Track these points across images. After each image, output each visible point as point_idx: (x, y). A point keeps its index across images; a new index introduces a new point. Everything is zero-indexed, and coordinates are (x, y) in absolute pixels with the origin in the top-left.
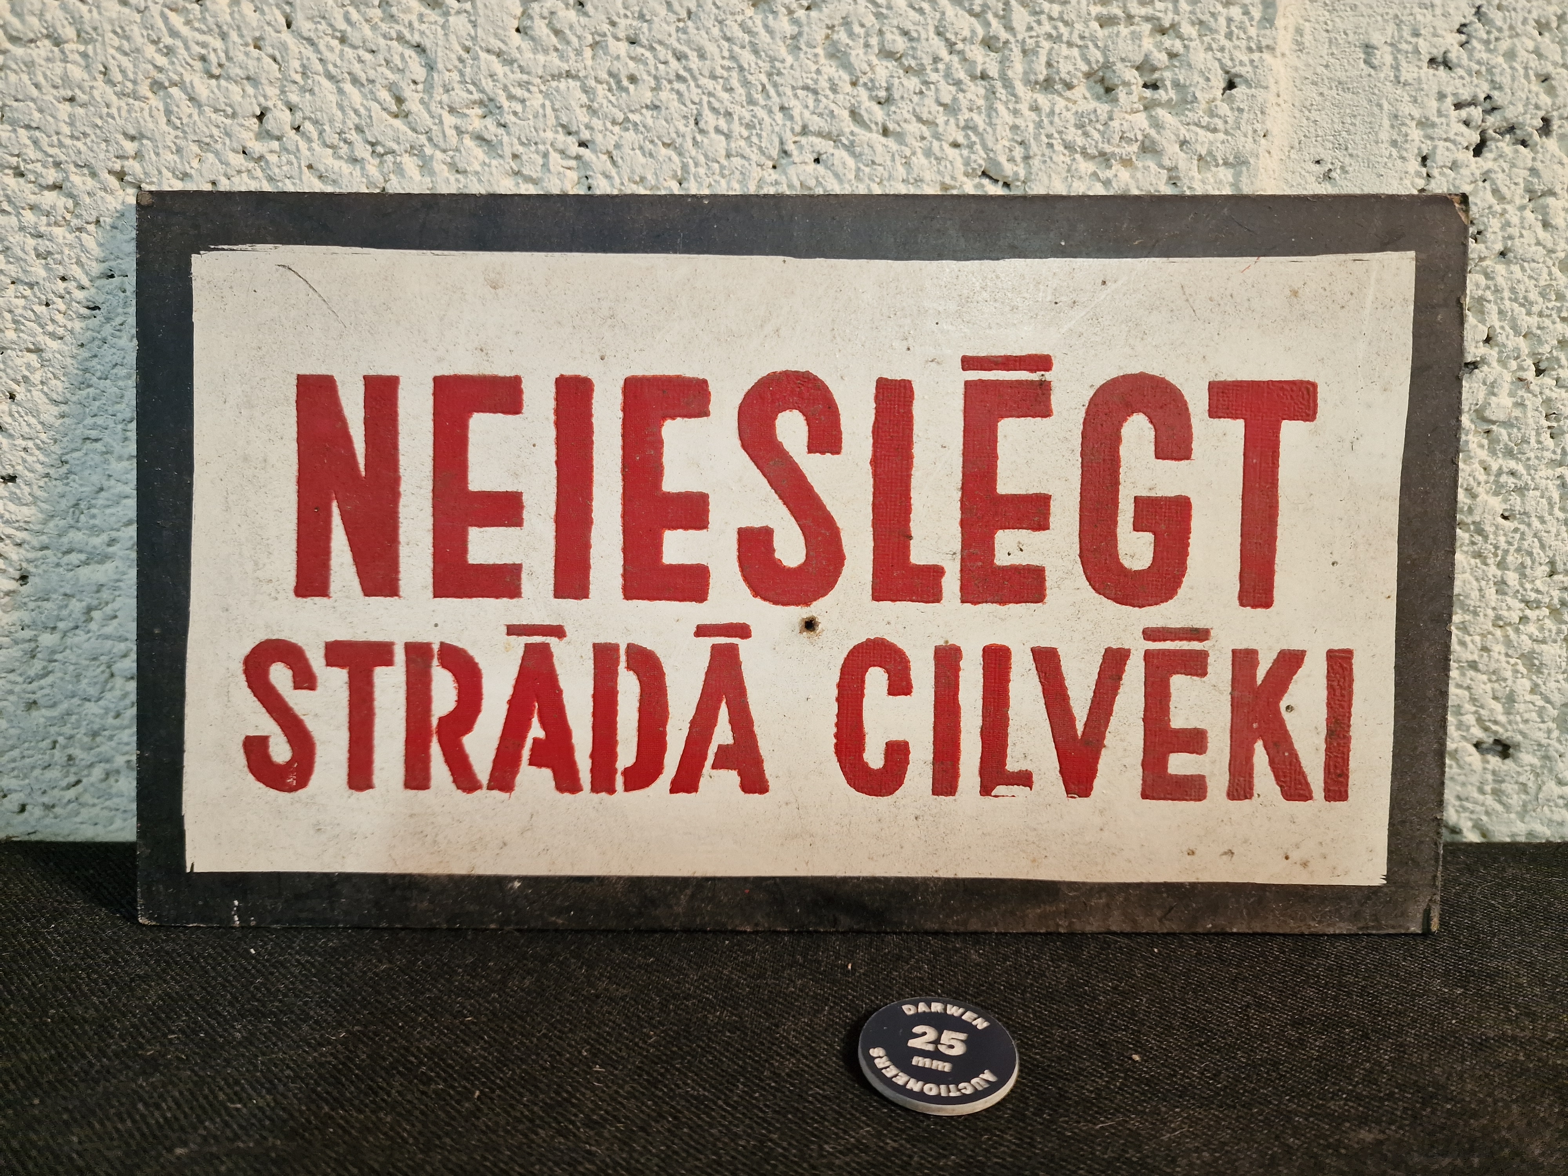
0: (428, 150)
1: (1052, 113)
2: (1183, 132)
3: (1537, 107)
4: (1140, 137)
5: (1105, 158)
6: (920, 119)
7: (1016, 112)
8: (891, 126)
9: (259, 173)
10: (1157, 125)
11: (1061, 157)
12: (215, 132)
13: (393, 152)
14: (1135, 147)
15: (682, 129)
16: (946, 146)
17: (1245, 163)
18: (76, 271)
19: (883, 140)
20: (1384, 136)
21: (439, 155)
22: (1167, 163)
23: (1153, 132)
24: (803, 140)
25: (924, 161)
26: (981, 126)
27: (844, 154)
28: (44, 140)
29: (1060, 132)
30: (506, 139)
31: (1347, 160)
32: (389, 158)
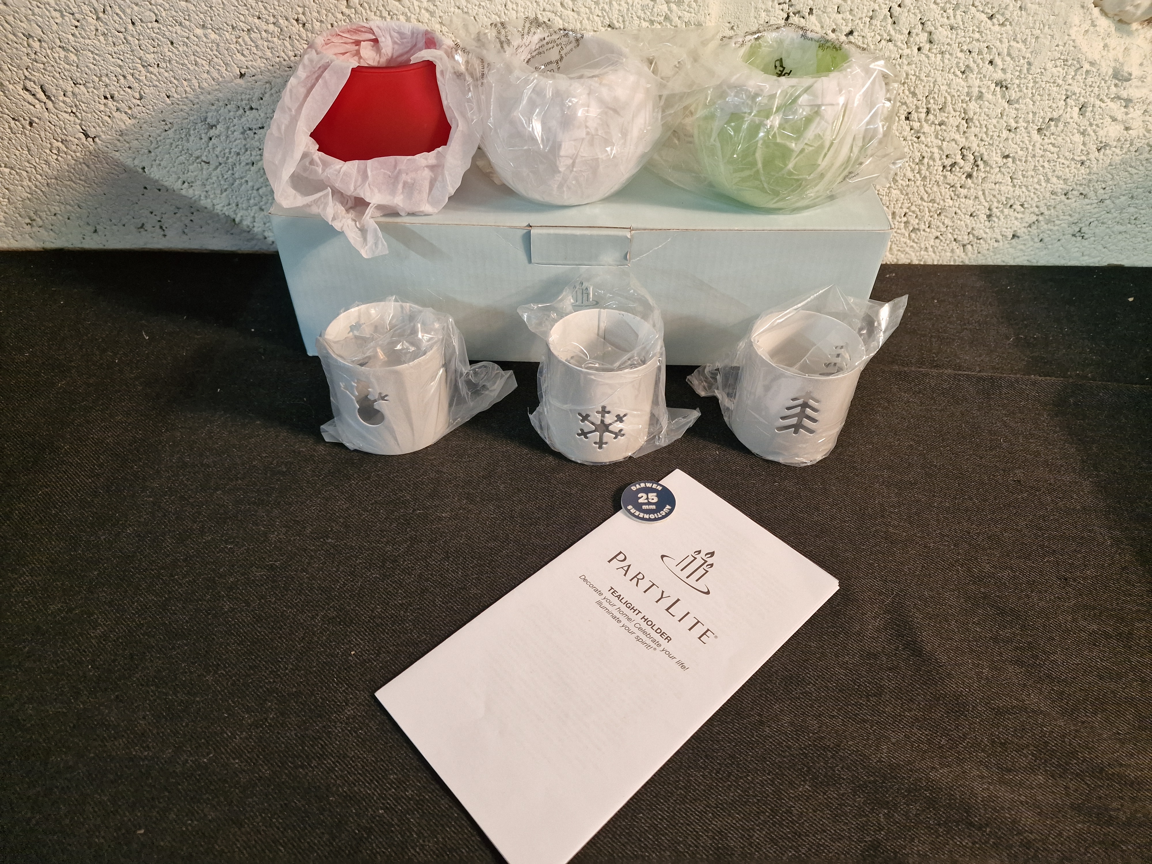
0: (409, 14)
1: (632, 5)
2: (680, 13)
3: (807, 5)
4: (664, 14)
5: (652, 22)
6: (585, 7)
7: (620, 5)
8: (575, 9)
9: (348, 21)
10: (670, 9)
11: (636, 21)
12: (331, 6)
13: (396, 15)
14: (663, 18)
15: (500, 8)
16: (595, 17)
17: (702, 25)
18: (283, 54)
19: (572, 13)
20: (752, 14)
21: (412, 15)
22: (674, 24)
23: (669, 13)
24: (544, 13)
25: (587, 22)
26: (607, 9)
27: (558, 18)
28: (268, 7)
29: (636, 13)
30: (437, 11)
31: (739, 23)
32: (395, 17)
